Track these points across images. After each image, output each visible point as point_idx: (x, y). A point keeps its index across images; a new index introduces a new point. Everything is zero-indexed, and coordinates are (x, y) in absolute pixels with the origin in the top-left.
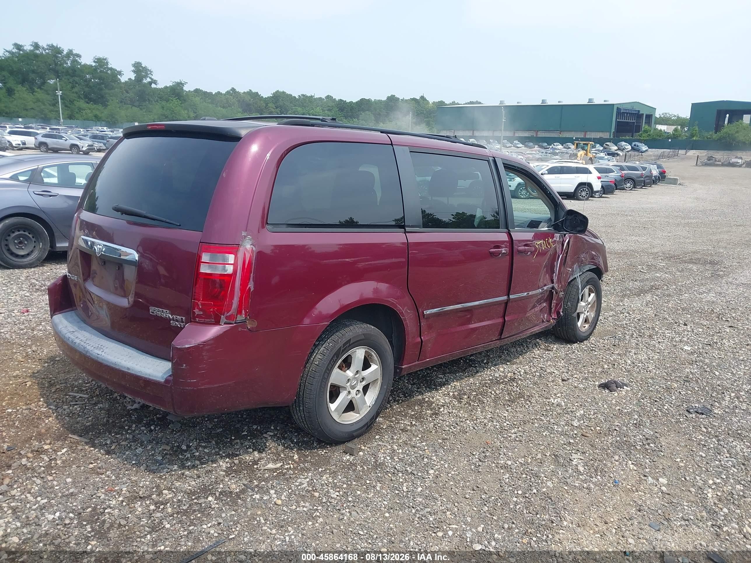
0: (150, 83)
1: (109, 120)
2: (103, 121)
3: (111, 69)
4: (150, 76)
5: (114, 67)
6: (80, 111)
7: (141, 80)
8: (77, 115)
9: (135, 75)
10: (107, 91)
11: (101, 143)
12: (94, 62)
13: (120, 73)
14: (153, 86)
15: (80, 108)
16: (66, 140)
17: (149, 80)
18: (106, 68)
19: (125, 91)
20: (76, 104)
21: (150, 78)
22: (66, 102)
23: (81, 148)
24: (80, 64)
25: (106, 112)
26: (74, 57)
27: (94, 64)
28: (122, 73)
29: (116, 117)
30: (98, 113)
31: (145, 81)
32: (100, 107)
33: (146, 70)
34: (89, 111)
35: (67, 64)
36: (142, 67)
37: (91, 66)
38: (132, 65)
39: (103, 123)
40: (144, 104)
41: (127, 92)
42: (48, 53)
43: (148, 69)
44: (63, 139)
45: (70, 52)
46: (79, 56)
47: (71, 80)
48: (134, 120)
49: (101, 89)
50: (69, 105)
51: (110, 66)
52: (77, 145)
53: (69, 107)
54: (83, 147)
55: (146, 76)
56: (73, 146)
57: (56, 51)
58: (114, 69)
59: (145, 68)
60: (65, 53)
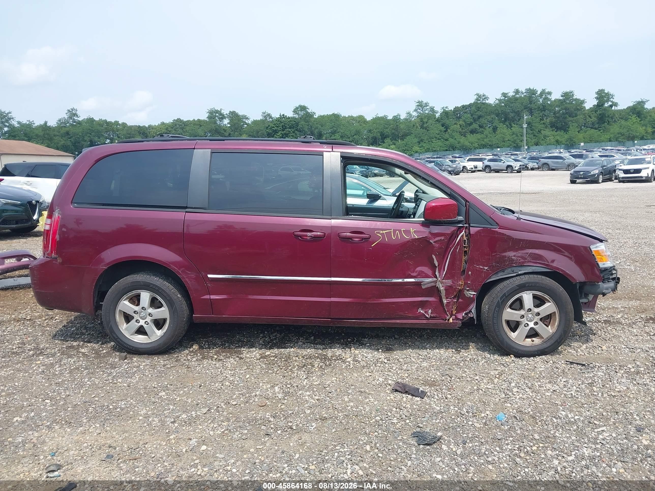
0: (611, 106)
1: (568, 143)
2: (563, 144)
3: (576, 100)
4: (611, 100)
5: (578, 98)
6: (545, 138)
7: (603, 105)
8: (542, 142)
9: (598, 101)
10: (571, 119)
11: (535, 162)
12: (562, 96)
13: (583, 102)
14: (613, 108)
15: (545, 136)
16: (504, 163)
17: (610, 103)
18: (571, 99)
19: (588, 117)
20: (543, 133)
21: (612, 102)
22: (535, 132)
23: (514, 168)
24: (550, 100)
25: (566, 136)
26: (545, 96)
27: (561, 98)
28: (585, 101)
29: (574, 139)
30: (558, 138)
31: (606, 105)
32: (562, 133)
33: (609, 95)
34: (552, 137)
35: (540, 101)
36: (605, 93)
37: (560, 100)
38: (596, 92)
39: (563, 146)
40: (603, 125)
41: (590, 117)
42: (526, 96)
43: (610, 94)
44: (502, 161)
45: (543, 92)
46: (550, 93)
47: (541, 114)
48: (590, 141)
49: (565, 118)
50: (537, 135)
51: (575, 97)
52: (511, 166)
53: (537, 136)
54: (515, 167)
55: (608, 101)
56: (509, 166)
57: (531, 92)
58: (578, 99)
59: (607, 93)
60: (539, 93)
